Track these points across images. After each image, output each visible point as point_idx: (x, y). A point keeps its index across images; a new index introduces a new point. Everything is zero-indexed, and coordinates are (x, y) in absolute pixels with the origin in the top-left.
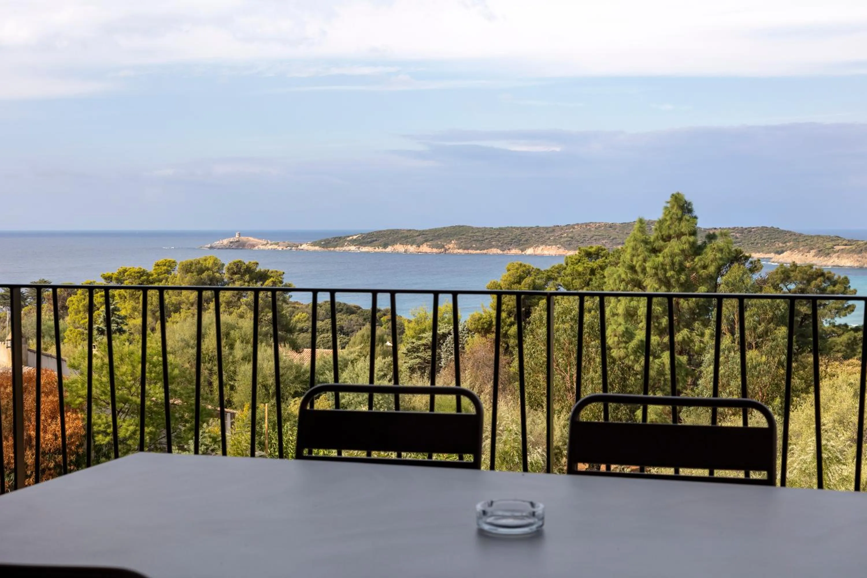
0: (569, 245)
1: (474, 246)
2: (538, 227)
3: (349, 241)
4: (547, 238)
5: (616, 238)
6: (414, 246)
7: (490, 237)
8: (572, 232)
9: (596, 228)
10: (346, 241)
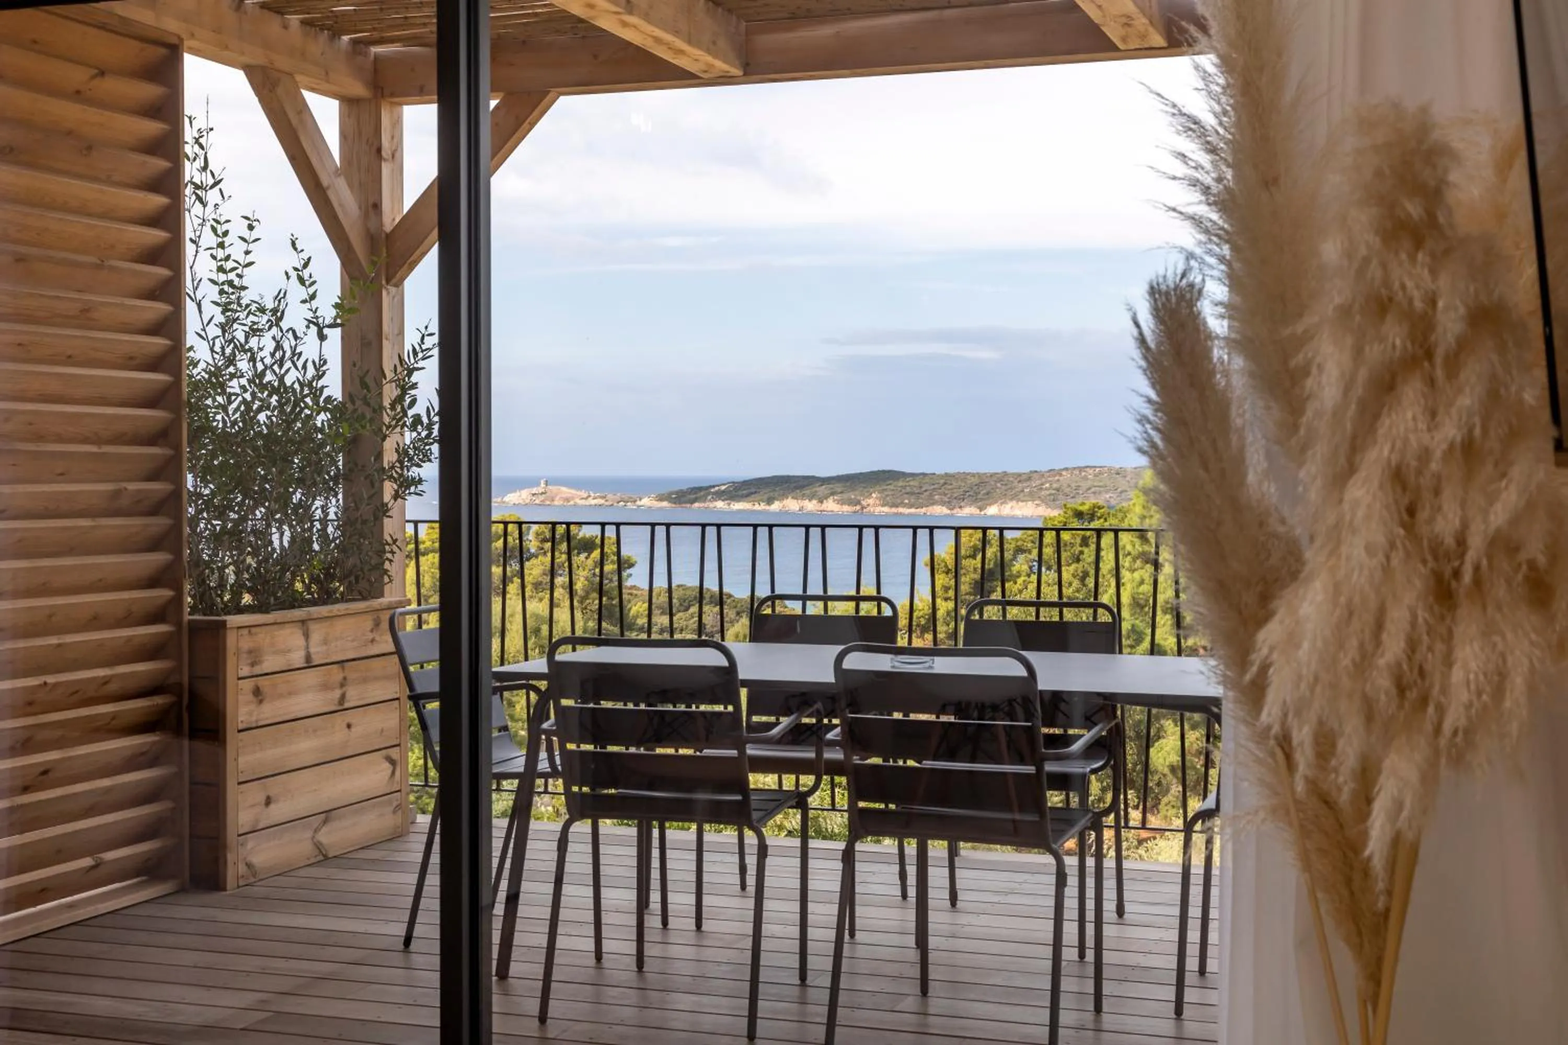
0: (1054, 500)
1: (906, 501)
2: (1005, 474)
3: (714, 493)
4: (1020, 489)
5: (1126, 491)
6: (814, 502)
7: (933, 487)
8: (1058, 480)
9: (1095, 476)
10: (709, 494)
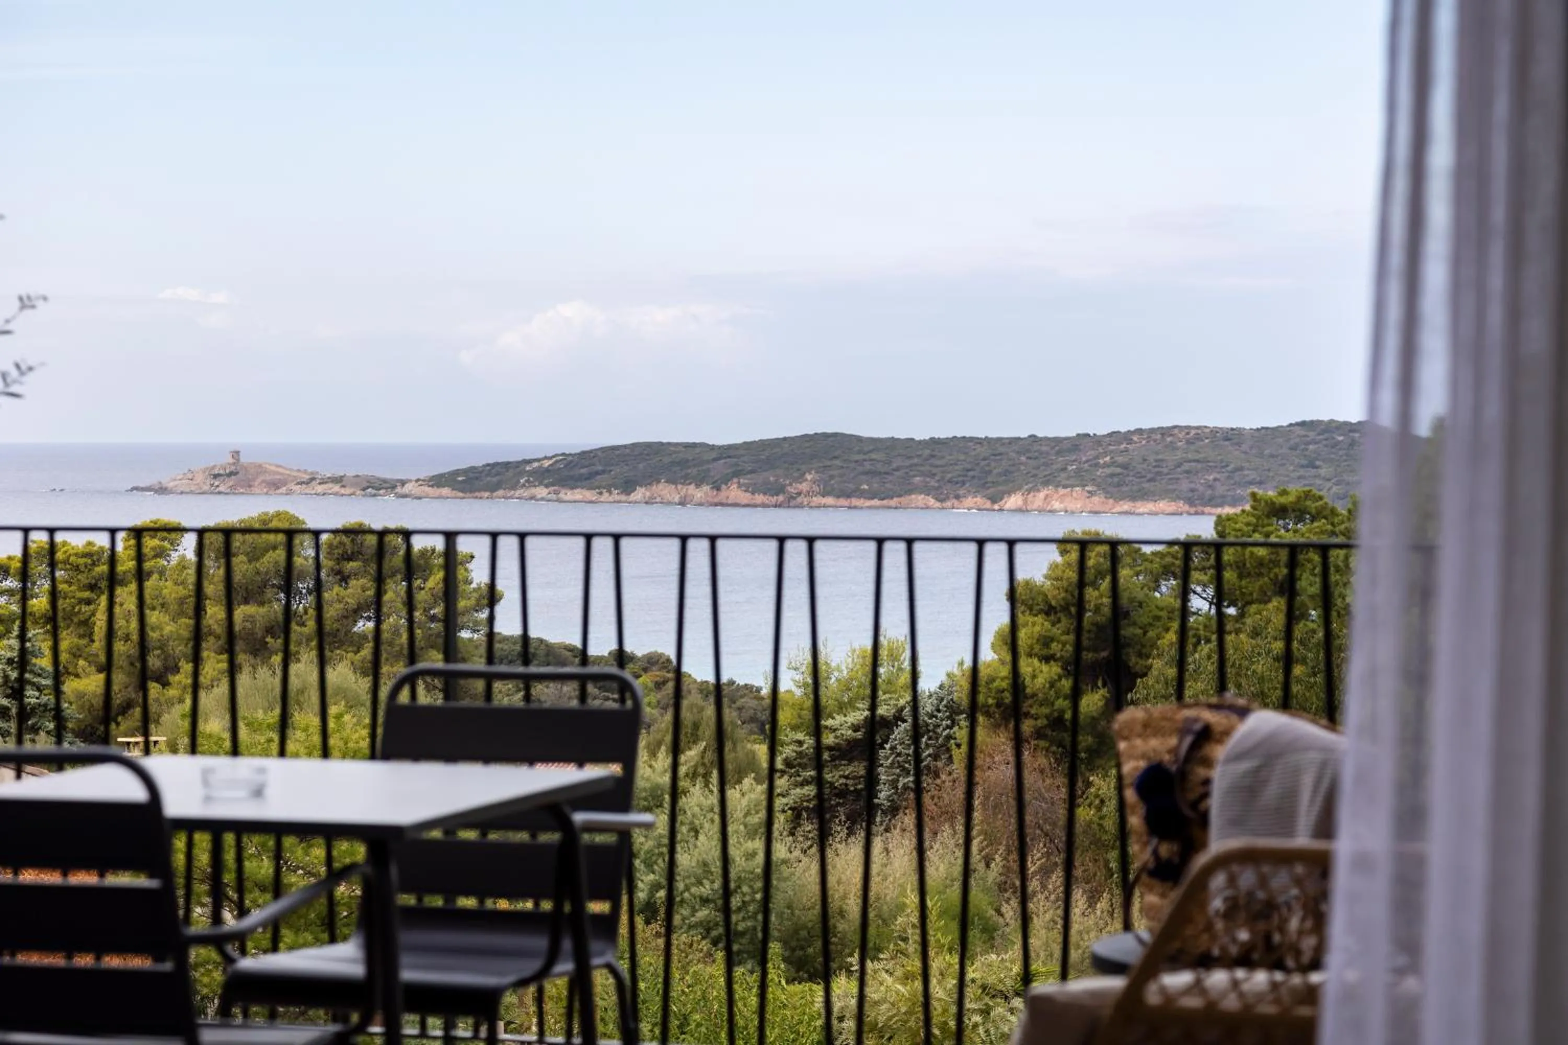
0: (1119, 485)
1: (866, 487)
2: (1034, 439)
3: (530, 475)
4: (1059, 466)
5: (1241, 469)
6: (706, 488)
8: (1126, 450)
9: (1189, 442)
10: (521, 474)
